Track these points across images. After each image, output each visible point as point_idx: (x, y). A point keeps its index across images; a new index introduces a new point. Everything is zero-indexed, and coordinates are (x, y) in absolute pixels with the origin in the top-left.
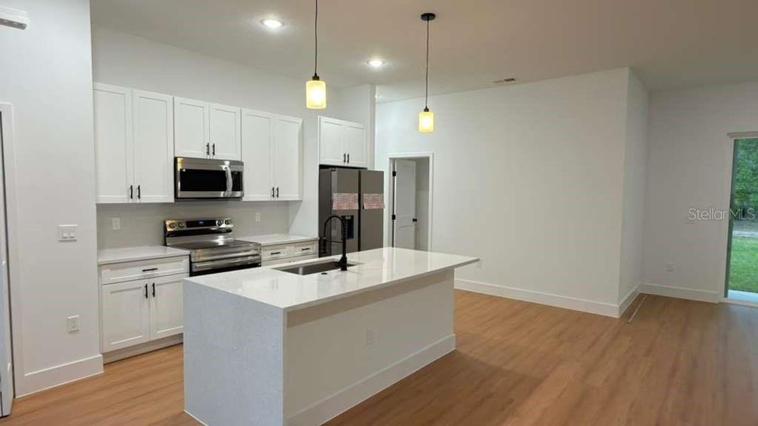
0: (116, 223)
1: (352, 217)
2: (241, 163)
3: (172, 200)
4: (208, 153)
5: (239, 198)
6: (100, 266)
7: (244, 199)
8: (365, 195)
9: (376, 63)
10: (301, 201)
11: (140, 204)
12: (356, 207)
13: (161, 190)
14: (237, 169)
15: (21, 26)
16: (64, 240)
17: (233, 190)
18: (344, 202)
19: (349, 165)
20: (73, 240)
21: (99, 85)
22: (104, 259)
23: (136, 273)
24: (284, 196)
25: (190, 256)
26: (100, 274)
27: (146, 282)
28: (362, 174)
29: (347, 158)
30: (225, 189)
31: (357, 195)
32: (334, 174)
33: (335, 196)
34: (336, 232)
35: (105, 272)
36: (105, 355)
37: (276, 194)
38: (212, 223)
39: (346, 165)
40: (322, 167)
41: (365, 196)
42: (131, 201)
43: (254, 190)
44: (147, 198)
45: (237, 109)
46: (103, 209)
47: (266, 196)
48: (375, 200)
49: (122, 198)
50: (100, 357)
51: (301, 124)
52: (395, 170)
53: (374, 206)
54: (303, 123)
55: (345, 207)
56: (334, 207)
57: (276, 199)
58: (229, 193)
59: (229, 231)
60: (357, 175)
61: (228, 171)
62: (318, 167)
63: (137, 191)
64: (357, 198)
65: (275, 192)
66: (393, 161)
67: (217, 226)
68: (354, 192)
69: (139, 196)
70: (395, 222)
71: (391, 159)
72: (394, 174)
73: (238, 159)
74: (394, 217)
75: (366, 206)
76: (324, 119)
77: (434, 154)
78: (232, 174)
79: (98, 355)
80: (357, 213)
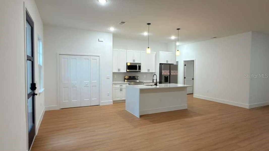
0: (116, 76)
1: (168, 76)
2: (140, 64)
3: (126, 72)
4: (133, 61)
5: (140, 71)
6: (113, 84)
7: (141, 72)
9: (173, 38)
10: (155, 72)
11: (120, 72)
12: (169, 74)
13: (124, 69)
14: (140, 65)
15: (102, 41)
18: (166, 73)
19: (168, 63)
20: (108, 78)
21: (114, 49)
22: (113, 83)
23: (118, 86)
24: (151, 71)
25: (129, 83)
26: (113, 85)
27: (120, 88)
28: (171, 65)
29: (167, 61)
31: (169, 71)
32: (163, 65)
33: (163, 71)
34: (163, 80)
35: (114, 85)
36: (113, 101)
38: (134, 77)
39: (167, 63)
40: (160, 64)
41: (172, 71)
42: (118, 72)
43: (143, 70)
44: (121, 71)
45: (140, 51)
46: (114, 74)
47: (147, 71)
48: (174, 72)
50: (111, 101)
52: (186, 64)
53: (175, 74)
54: (156, 53)
55: (165, 74)
56: (163, 74)
57: (149, 72)
58: (138, 70)
59: (138, 79)
60: (169, 66)
61: (138, 65)
62: (159, 64)
63: (119, 70)
64: (169, 72)
65: (149, 70)
66: (185, 61)
67: (135, 78)
68: (168, 70)
69: (120, 71)
70: (185, 79)
71: (184, 61)
72: (185, 65)
73: (140, 62)
74: (185, 78)
75: (172, 74)
76: (161, 52)
77: (195, 59)
78: (139, 66)
79: (112, 101)
80: (169, 75)
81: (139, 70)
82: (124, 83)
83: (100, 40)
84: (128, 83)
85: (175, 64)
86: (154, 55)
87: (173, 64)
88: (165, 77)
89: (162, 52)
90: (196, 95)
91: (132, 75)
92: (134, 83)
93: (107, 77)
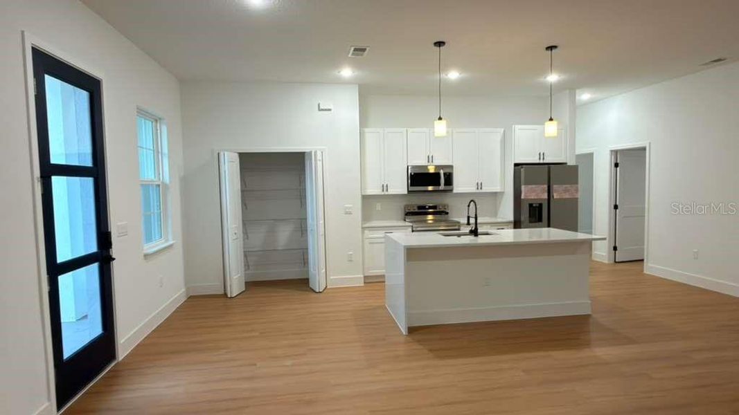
1: (541, 205)
2: (451, 167)
3: (406, 192)
4: (428, 161)
5: (450, 191)
6: (363, 229)
7: (455, 191)
8: (555, 186)
9: (553, 78)
10: (504, 192)
11: (387, 195)
12: (545, 196)
13: (400, 186)
14: (448, 171)
15: (329, 110)
16: (346, 213)
17: (445, 185)
18: (533, 193)
19: (544, 162)
20: (350, 213)
22: (365, 225)
23: (380, 234)
24: (486, 189)
25: (412, 227)
26: (363, 233)
28: (551, 169)
29: (542, 156)
30: (439, 185)
31: (546, 186)
32: (522, 170)
33: (523, 187)
34: (525, 216)
35: (366, 232)
36: (365, 277)
38: (434, 207)
39: (541, 162)
40: (516, 165)
41: (555, 187)
42: (382, 193)
43: (461, 185)
44: (391, 191)
46: (366, 199)
47: (473, 189)
48: (566, 191)
49: (378, 191)
50: (360, 278)
52: (618, 162)
53: (567, 196)
54: (504, 131)
55: (533, 196)
56: (523, 197)
57: (480, 191)
58: (442, 187)
59: (448, 214)
60: (547, 169)
61: (442, 172)
62: (513, 165)
63: (386, 188)
64: (546, 189)
65: (479, 186)
66: (615, 153)
67: (438, 210)
68: (543, 184)
69: (387, 190)
70: (617, 210)
71: (612, 151)
72: (616, 165)
73: (450, 164)
74: (616, 207)
75: (556, 196)
76: (518, 127)
77: (650, 143)
78: (445, 174)
79: (362, 276)
80: (546, 202)
81: (448, 188)
82: (404, 224)
83: (321, 107)
84: (411, 224)
85: (571, 162)
86: (498, 137)
87: (566, 163)
88: (531, 205)
89: (520, 126)
90: (652, 267)
92: (448, 226)
93: (347, 208)
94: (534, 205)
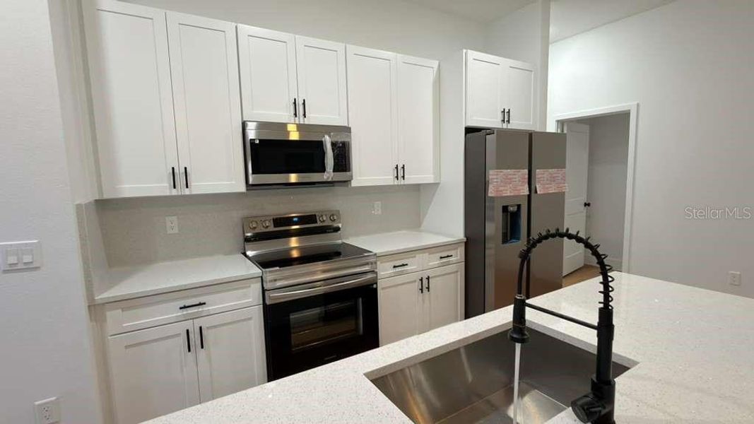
0: (173, 225)
1: (519, 206)
2: (347, 130)
3: (242, 188)
5: (346, 182)
7: (354, 183)
8: (537, 170)
10: (438, 184)
11: (189, 196)
12: (524, 190)
14: (341, 138)
16: (14, 269)
17: (335, 171)
18: (506, 184)
19: (510, 127)
20: (31, 268)
21: (107, 3)
24: (411, 179)
25: (262, 278)
27: (188, 325)
28: (533, 138)
29: (506, 115)
30: (322, 169)
31: (526, 171)
32: (491, 139)
33: (493, 175)
37: (401, 174)
38: (311, 219)
39: (505, 127)
40: (469, 131)
41: (539, 173)
42: (175, 192)
43: (366, 171)
45: (339, 46)
47: (388, 179)
48: (553, 179)
49: (159, 187)
51: (436, 69)
53: (554, 189)
55: (508, 192)
56: (491, 192)
57: (401, 182)
58: (329, 174)
59: (337, 229)
60: (526, 141)
61: (327, 141)
62: (463, 130)
63: (182, 177)
64: (526, 177)
65: (400, 171)
67: (319, 224)
68: (521, 168)
69: (187, 184)
73: (344, 123)
75: (540, 189)
76: (472, 54)
78: (333, 144)
80: (526, 200)
81: (341, 176)
86: (430, 76)
88: (505, 209)
91: (294, 205)
94: (511, 209)
